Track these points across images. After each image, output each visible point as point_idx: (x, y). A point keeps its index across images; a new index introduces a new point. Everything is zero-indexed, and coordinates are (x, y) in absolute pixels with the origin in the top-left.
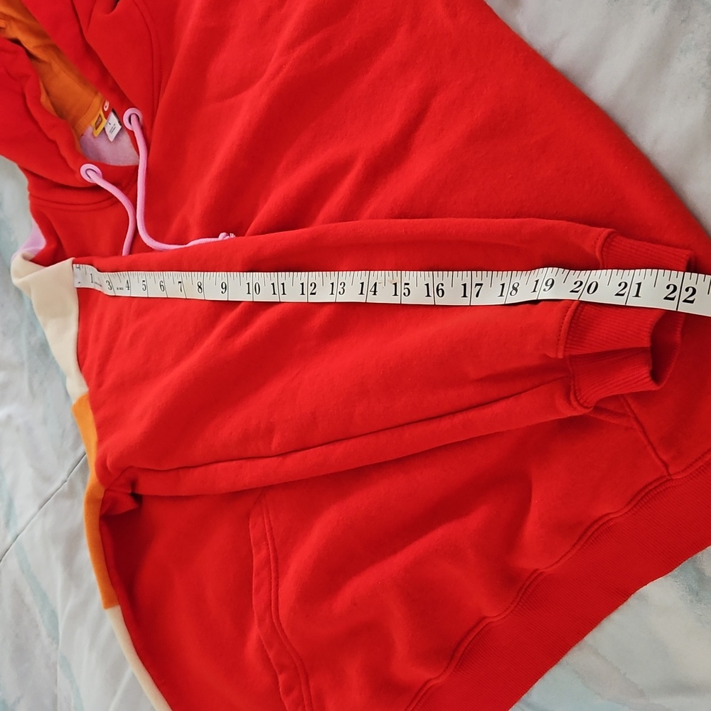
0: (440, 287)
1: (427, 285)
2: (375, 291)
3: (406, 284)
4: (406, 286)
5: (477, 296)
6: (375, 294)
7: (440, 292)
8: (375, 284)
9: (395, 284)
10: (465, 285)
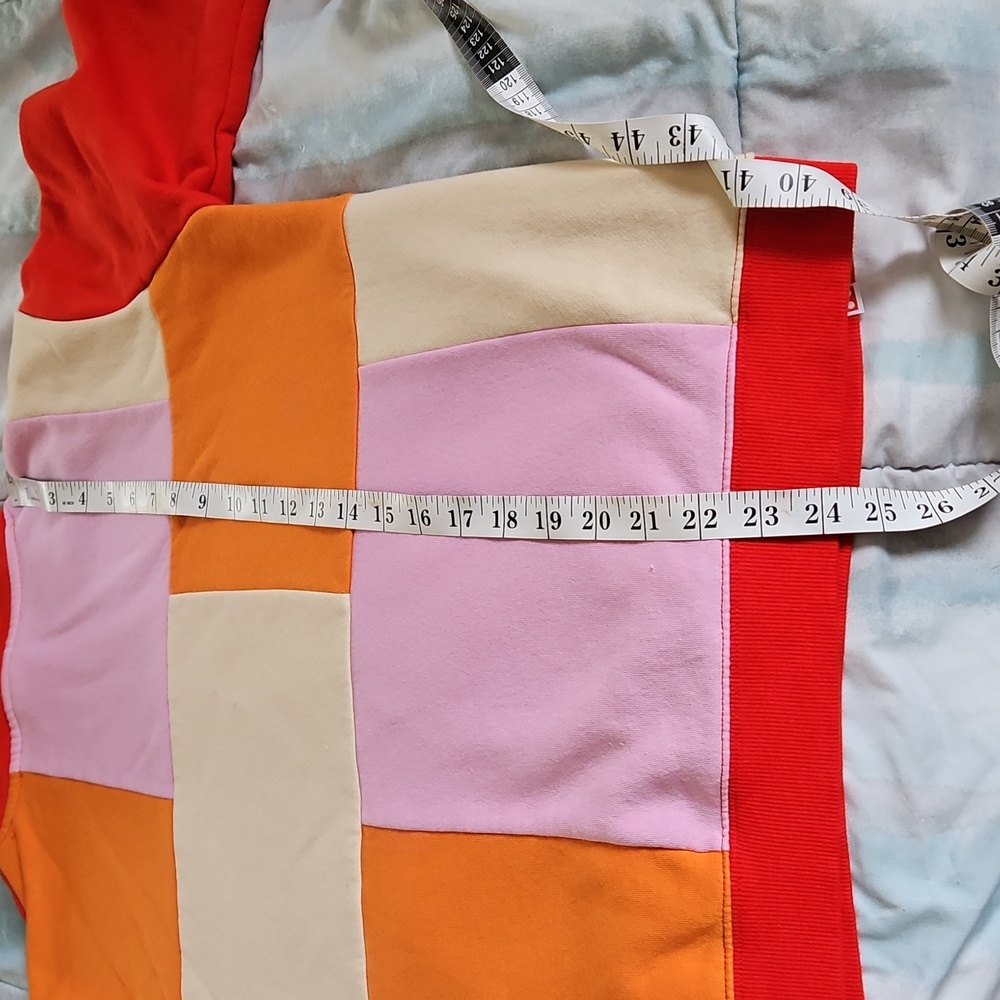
0: (425, 514)
1: (411, 511)
2: (355, 515)
3: (388, 508)
4: (389, 511)
5: (468, 525)
6: (355, 519)
7: (426, 520)
8: (355, 507)
9: (377, 508)
10: (452, 512)
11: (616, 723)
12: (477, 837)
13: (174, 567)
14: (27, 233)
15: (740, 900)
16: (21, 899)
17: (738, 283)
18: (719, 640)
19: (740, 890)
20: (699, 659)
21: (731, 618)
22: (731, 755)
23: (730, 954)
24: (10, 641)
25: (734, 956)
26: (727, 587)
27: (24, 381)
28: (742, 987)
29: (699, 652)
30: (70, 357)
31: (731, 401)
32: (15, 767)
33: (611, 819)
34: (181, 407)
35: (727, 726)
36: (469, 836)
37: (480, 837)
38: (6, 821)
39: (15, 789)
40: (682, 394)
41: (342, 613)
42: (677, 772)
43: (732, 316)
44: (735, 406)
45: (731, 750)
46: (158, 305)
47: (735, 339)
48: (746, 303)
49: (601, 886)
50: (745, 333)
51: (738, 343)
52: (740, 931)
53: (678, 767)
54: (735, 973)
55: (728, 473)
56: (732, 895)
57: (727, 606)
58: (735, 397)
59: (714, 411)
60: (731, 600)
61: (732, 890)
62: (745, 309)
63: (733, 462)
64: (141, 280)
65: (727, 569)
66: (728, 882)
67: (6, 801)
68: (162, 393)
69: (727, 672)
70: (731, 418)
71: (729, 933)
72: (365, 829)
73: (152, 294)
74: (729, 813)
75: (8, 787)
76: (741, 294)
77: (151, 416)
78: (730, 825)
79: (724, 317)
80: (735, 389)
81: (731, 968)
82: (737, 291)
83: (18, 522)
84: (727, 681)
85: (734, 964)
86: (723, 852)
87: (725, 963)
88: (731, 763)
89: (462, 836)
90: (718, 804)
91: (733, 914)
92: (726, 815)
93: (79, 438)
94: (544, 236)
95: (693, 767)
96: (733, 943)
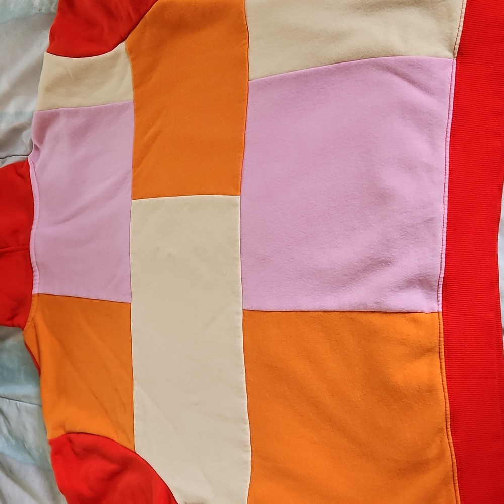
11: (387, 253)
12: (307, 313)
13: (133, 186)
14: (49, 13)
15: (447, 335)
16: (37, 360)
17: (459, 38)
18: (442, 210)
19: (447, 330)
20: (432, 219)
21: (448, 200)
22: (445, 265)
23: (443, 361)
24: (34, 227)
25: (445, 362)
26: (447, 185)
27: (49, 89)
28: (449, 376)
29: (432, 216)
30: (77, 77)
31: (452, 95)
32: (35, 291)
33: (383, 300)
34: (140, 104)
35: (444, 251)
36: (303, 313)
37: (309, 313)
38: (30, 319)
39: (35, 302)
40: (427, 92)
41: (235, 205)
42: (417, 274)
43: (454, 55)
44: (454, 98)
45: (445, 263)
46: (130, 51)
47: (455, 66)
48: (462, 48)
49: (376, 332)
50: (460, 63)
51: (456, 68)
52: (448, 350)
53: (418, 272)
54: (445, 370)
55: (449, 130)
56: (444, 333)
57: (446, 194)
58: (454, 94)
59: (443, 100)
60: (448, 191)
61: (444, 330)
62: (461, 51)
63: (452, 125)
64: (121, 37)
65: (447, 176)
66: (442, 326)
67: (30, 309)
68: (130, 97)
69: (445, 225)
70: (452, 104)
71: (442, 350)
72: (245, 311)
73: (127, 45)
74: (442, 294)
75: (31, 302)
76: (460, 43)
77: (122, 109)
78: (442, 300)
79: (450, 55)
80: (455, 90)
81: (443, 367)
82: (458, 42)
83: (37, 166)
84: (445, 230)
85: (445, 365)
86: (438, 313)
87: (441, 365)
88: (445, 269)
89: (299, 313)
90: (437, 290)
91: (444, 341)
92: (440, 295)
93: (78, 121)
94: (360, 11)
95: (426, 272)
96: (444, 356)
